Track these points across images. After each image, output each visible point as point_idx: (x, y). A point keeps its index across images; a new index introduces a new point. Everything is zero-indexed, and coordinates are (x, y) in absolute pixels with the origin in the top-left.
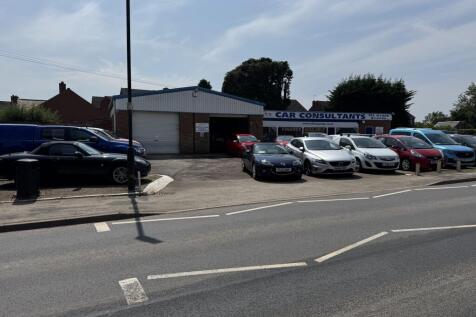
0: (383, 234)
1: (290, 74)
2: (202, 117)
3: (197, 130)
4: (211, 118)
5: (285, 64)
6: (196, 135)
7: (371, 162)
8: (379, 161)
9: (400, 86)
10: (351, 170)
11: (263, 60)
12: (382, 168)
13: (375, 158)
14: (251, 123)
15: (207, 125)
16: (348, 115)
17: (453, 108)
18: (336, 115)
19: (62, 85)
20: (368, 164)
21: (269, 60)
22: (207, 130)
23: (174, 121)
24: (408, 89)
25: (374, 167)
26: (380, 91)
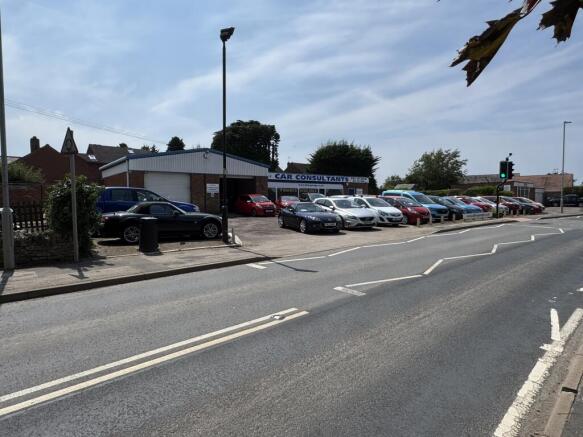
0: (440, 261)
1: (277, 137)
2: (212, 178)
3: (208, 191)
4: (221, 179)
5: (273, 127)
6: (207, 196)
7: (385, 218)
8: (390, 217)
9: (367, 153)
10: (374, 224)
11: (252, 122)
12: (392, 223)
13: (387, 214)
14: (257, 184)
15: (217, 185)
16: (335, 177)
17: (408, 173)
18: (325, 178)
19: (34, 142)
20: (382, 219)
21: (257, 123)
22: (218, 191)
23: (186, 181)
24: (375, 155)
25: (387, 221)
26: (353, 157)
